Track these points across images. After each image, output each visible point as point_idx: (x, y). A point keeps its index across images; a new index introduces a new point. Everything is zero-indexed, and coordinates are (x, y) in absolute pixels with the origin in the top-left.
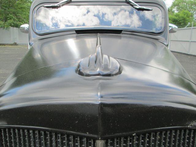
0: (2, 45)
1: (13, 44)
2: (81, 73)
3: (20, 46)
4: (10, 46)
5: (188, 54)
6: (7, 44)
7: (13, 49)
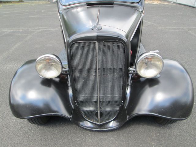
0: (9, 3)
1: (19, 1)
2: (93, 30)
3: (27, 3)
4: (17, 4)
5: (194, 6)
6: (13, 1)
7: (20, 6)
